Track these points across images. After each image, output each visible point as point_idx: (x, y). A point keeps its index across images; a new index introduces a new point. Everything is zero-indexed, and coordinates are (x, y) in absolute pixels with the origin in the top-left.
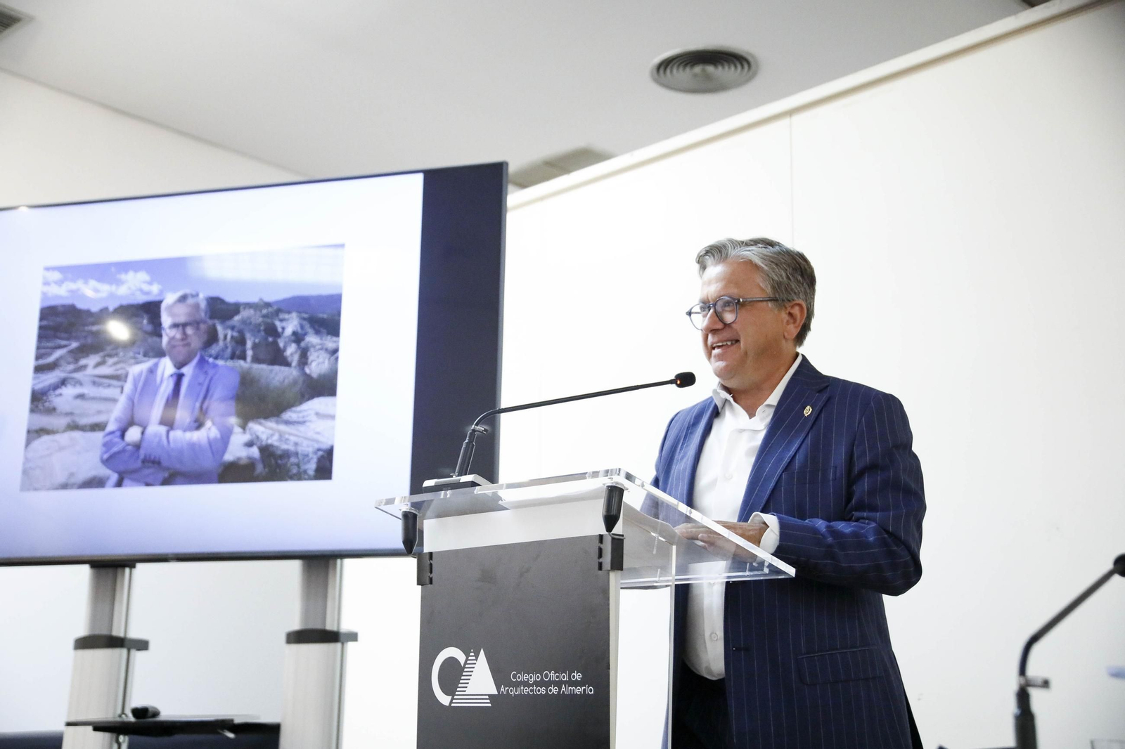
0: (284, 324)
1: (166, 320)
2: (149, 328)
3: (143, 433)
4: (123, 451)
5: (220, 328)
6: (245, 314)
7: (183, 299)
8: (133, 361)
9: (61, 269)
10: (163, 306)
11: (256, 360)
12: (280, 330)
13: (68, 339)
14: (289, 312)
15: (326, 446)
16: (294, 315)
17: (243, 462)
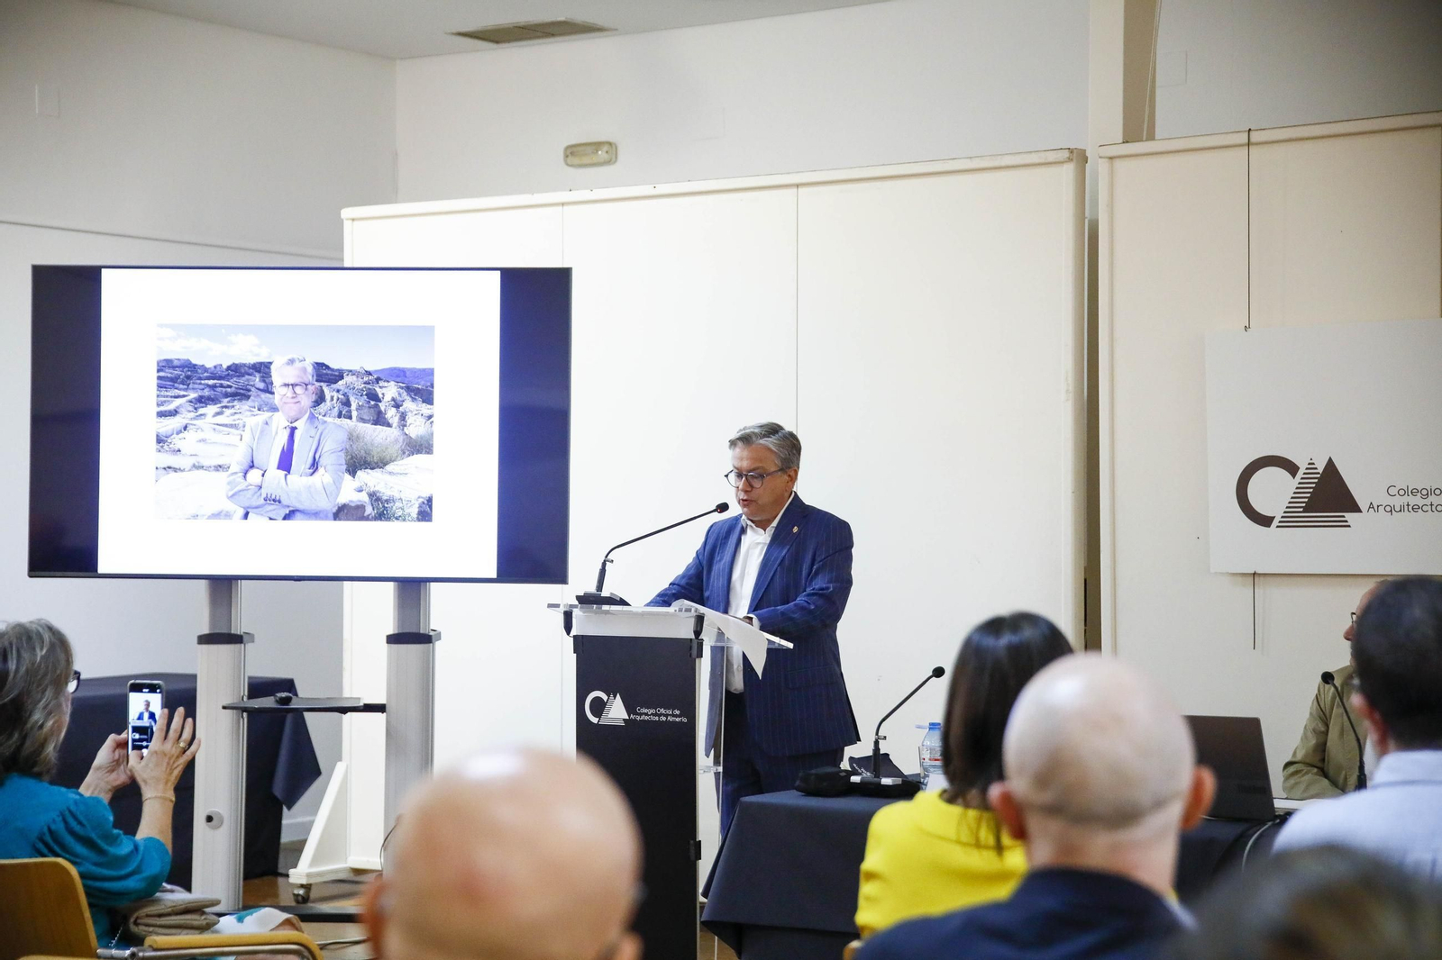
0: (384, 390)
1: (277, 379)
2: (262, 385)
3: (263, 475)
4: (246, 490)
5: (326, 390)
6: (348, 379)
7: (291, 362)
8: (249, 413)
9: (172, 327)
10: (272, 367)
11: (362, 420)
12: (380, 396)
13: (186, 390)
14: (388, 382)
15: (426, 495)
16: (392, 383)
17: (353, 505)
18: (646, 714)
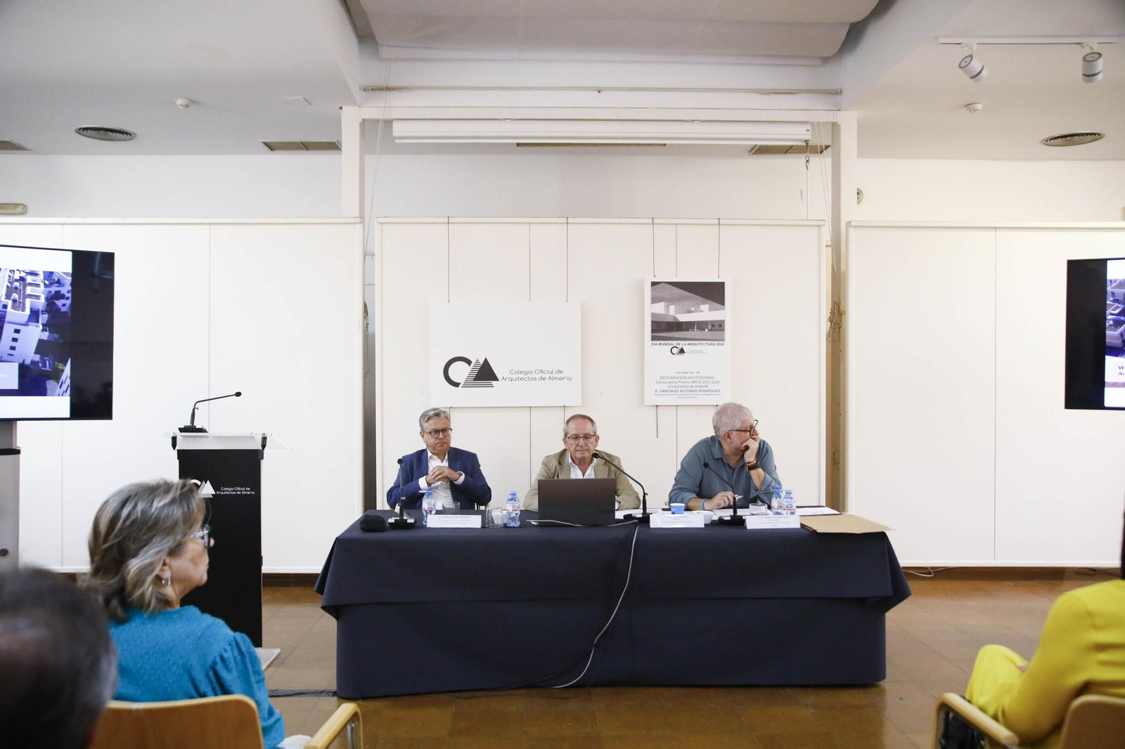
18: (228, 491)
